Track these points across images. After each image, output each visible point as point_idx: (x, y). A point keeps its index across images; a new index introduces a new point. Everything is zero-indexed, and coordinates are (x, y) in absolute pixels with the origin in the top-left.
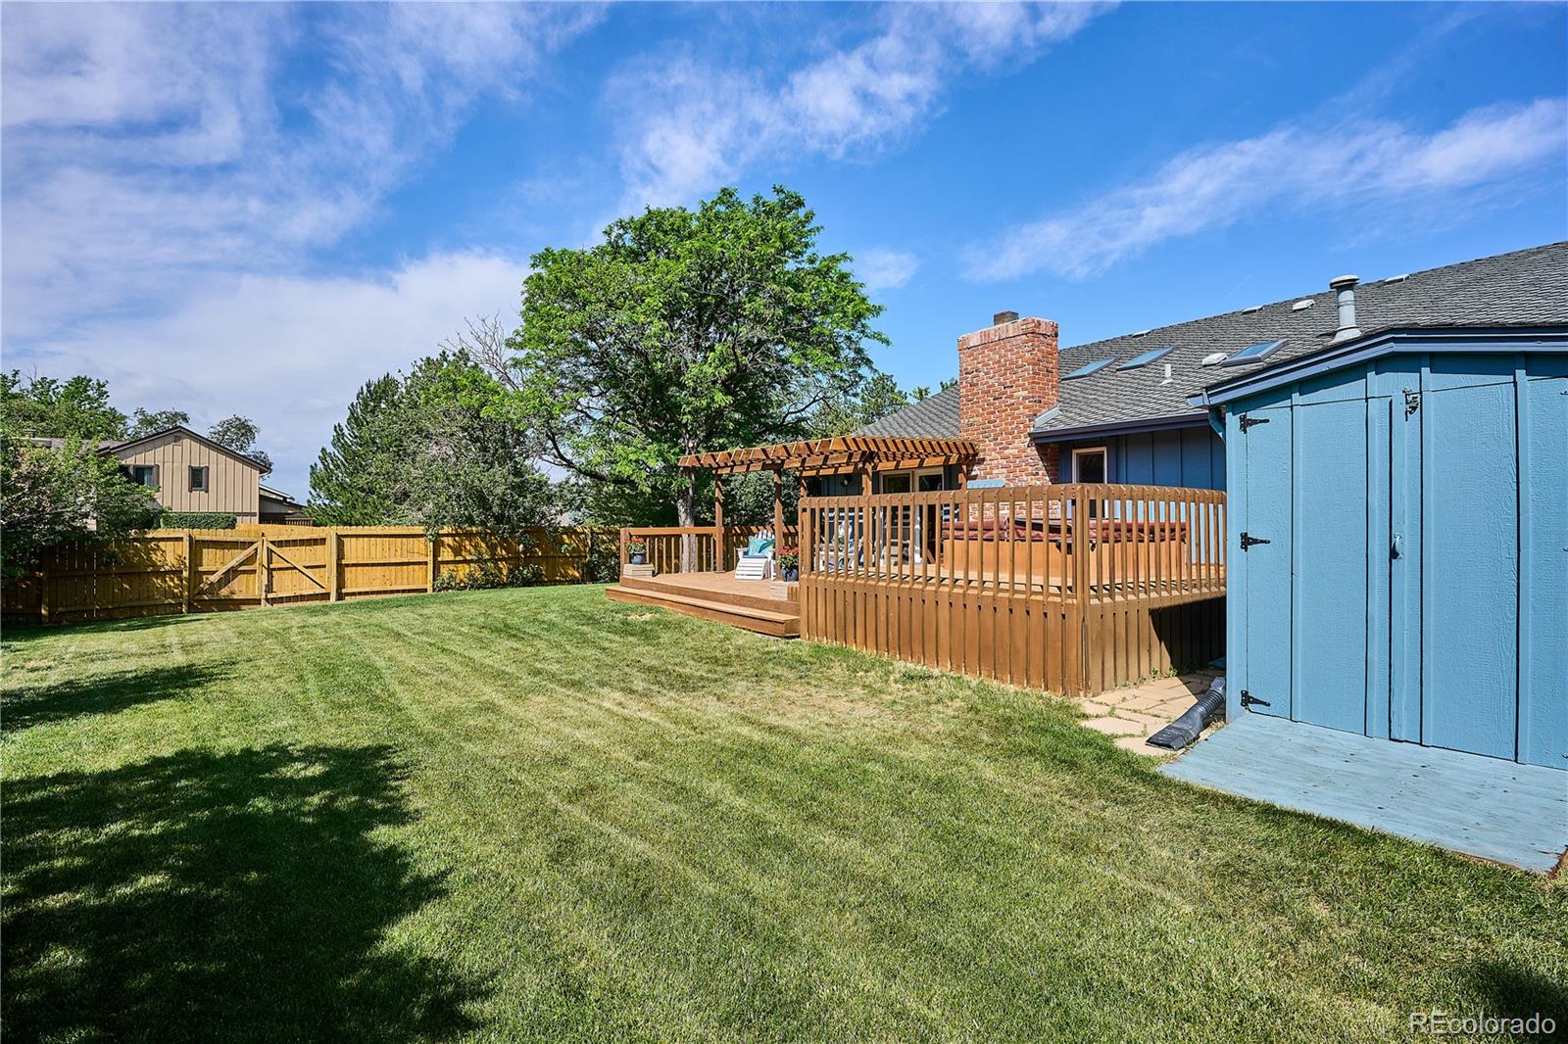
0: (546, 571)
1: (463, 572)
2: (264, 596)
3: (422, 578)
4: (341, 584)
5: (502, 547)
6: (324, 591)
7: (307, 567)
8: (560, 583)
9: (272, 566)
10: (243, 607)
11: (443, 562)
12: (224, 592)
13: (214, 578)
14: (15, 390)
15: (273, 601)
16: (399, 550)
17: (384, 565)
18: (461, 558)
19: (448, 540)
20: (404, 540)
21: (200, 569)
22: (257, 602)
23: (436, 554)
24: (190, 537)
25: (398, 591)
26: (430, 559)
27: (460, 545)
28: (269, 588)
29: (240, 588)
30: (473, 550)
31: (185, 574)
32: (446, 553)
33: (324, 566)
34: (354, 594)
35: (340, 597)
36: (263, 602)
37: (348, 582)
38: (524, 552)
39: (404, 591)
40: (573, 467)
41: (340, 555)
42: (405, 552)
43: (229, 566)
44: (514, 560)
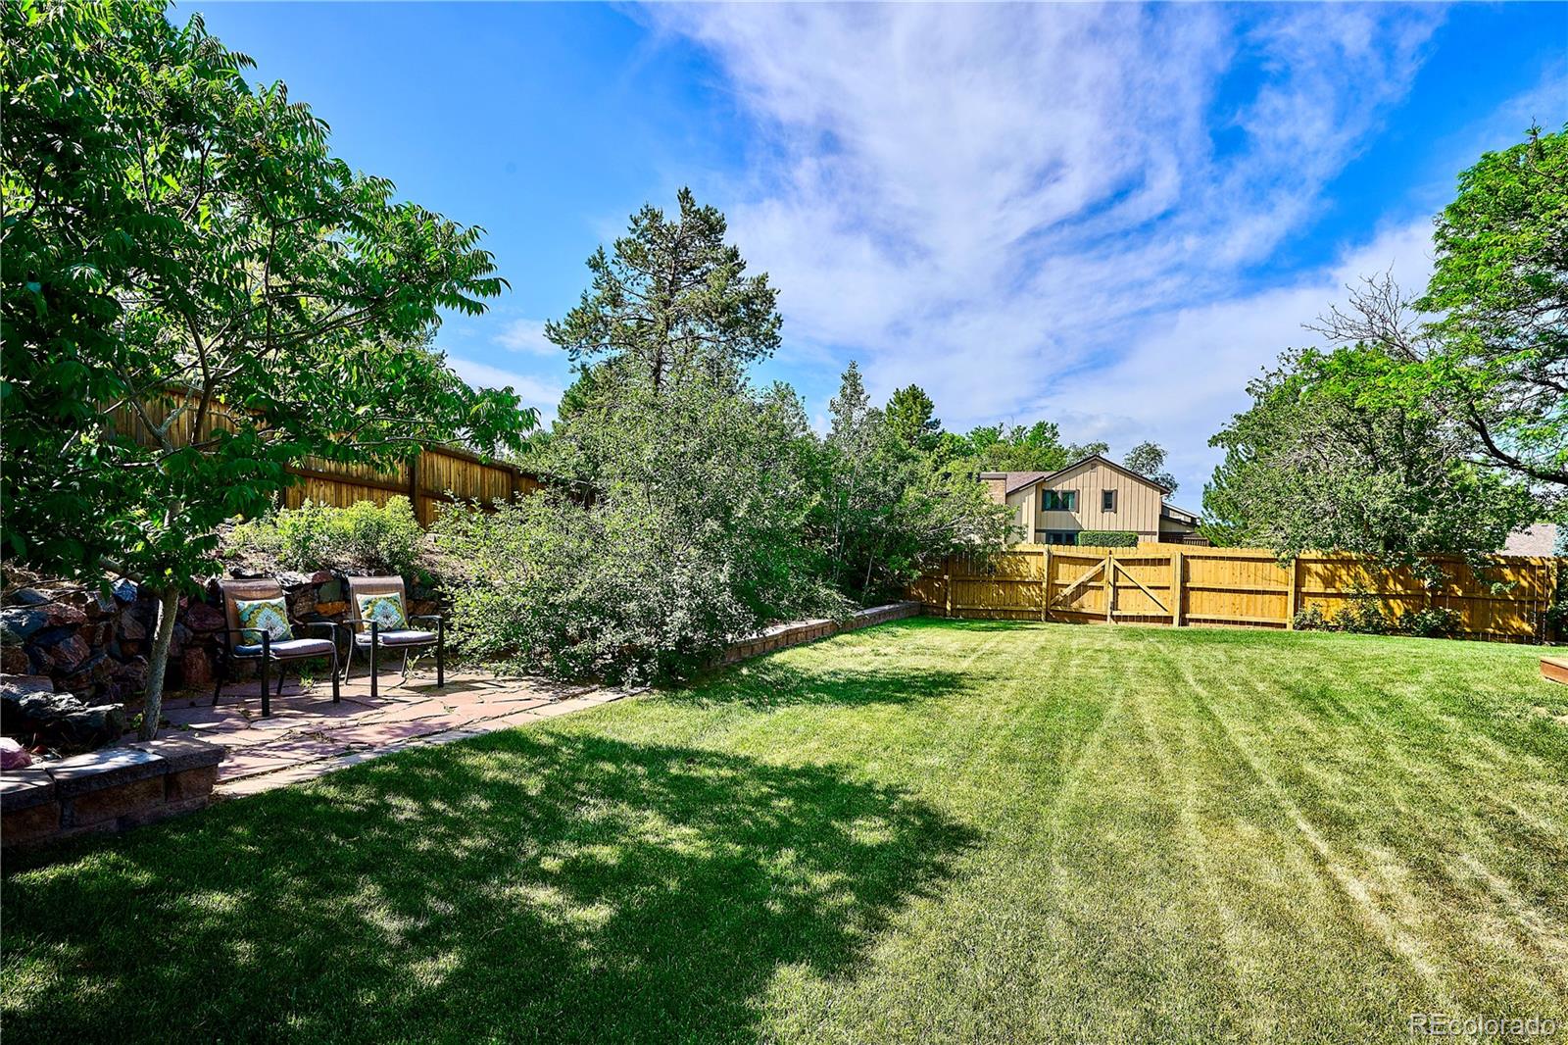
0: (1470, 617)
1: (1333, 609)
2: (1109, 614)
3: (1279, 610)
4: (1184, 608)
5: (1396, 580)
6: (1166, 614)
7: (1150, 588)
8: (1494, 637)
9: (1117, 584)
10: (1091, 621)
11: (1309, 594)
12: (1075, 605)
13: (1067, 591)
14: (1001, 438)
15: (1118, 619)
16: (1252, 576)
17: (1235, 591)
18: (1333, 591)
19: (1318, 568)
20: (1259, 564)
21: (1057, 582)
22: (1103, 618)
23: (1298, 585)
24: (1049, 551)
25: (1249, 623)
26: (1291, 589)
27: (1333, 576)
28: (1115, 606)
29: (1091, 603)
30: (1351, 582)
31: (1044, 585)
32: (1312, 584)
33: (1168, 588)
34: (1198, 620)
35: (1184, 622)
36: (1109, 618)
37: (1192, 607)
38: (1432, 589)
39: (1256, 624)
40: (1519, 468)
41: (1185, 578)
42: (1259, 579)
43: (1079, 581)
44: (1416, 598)
